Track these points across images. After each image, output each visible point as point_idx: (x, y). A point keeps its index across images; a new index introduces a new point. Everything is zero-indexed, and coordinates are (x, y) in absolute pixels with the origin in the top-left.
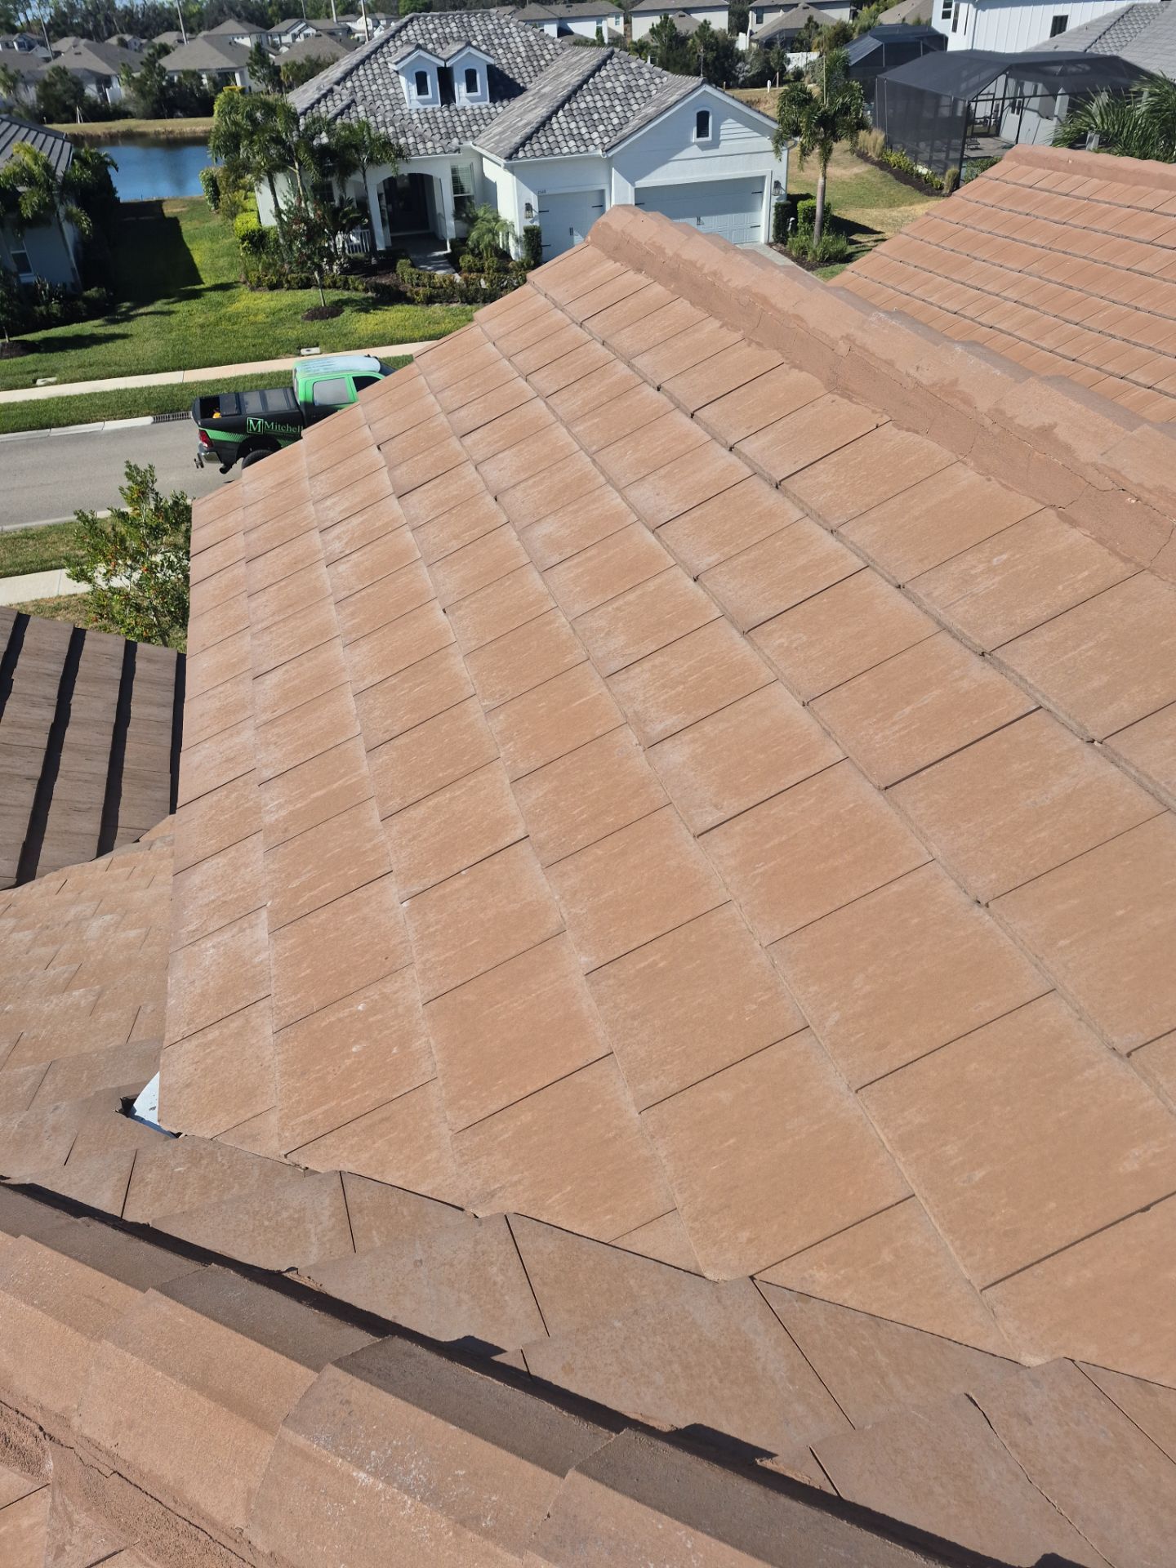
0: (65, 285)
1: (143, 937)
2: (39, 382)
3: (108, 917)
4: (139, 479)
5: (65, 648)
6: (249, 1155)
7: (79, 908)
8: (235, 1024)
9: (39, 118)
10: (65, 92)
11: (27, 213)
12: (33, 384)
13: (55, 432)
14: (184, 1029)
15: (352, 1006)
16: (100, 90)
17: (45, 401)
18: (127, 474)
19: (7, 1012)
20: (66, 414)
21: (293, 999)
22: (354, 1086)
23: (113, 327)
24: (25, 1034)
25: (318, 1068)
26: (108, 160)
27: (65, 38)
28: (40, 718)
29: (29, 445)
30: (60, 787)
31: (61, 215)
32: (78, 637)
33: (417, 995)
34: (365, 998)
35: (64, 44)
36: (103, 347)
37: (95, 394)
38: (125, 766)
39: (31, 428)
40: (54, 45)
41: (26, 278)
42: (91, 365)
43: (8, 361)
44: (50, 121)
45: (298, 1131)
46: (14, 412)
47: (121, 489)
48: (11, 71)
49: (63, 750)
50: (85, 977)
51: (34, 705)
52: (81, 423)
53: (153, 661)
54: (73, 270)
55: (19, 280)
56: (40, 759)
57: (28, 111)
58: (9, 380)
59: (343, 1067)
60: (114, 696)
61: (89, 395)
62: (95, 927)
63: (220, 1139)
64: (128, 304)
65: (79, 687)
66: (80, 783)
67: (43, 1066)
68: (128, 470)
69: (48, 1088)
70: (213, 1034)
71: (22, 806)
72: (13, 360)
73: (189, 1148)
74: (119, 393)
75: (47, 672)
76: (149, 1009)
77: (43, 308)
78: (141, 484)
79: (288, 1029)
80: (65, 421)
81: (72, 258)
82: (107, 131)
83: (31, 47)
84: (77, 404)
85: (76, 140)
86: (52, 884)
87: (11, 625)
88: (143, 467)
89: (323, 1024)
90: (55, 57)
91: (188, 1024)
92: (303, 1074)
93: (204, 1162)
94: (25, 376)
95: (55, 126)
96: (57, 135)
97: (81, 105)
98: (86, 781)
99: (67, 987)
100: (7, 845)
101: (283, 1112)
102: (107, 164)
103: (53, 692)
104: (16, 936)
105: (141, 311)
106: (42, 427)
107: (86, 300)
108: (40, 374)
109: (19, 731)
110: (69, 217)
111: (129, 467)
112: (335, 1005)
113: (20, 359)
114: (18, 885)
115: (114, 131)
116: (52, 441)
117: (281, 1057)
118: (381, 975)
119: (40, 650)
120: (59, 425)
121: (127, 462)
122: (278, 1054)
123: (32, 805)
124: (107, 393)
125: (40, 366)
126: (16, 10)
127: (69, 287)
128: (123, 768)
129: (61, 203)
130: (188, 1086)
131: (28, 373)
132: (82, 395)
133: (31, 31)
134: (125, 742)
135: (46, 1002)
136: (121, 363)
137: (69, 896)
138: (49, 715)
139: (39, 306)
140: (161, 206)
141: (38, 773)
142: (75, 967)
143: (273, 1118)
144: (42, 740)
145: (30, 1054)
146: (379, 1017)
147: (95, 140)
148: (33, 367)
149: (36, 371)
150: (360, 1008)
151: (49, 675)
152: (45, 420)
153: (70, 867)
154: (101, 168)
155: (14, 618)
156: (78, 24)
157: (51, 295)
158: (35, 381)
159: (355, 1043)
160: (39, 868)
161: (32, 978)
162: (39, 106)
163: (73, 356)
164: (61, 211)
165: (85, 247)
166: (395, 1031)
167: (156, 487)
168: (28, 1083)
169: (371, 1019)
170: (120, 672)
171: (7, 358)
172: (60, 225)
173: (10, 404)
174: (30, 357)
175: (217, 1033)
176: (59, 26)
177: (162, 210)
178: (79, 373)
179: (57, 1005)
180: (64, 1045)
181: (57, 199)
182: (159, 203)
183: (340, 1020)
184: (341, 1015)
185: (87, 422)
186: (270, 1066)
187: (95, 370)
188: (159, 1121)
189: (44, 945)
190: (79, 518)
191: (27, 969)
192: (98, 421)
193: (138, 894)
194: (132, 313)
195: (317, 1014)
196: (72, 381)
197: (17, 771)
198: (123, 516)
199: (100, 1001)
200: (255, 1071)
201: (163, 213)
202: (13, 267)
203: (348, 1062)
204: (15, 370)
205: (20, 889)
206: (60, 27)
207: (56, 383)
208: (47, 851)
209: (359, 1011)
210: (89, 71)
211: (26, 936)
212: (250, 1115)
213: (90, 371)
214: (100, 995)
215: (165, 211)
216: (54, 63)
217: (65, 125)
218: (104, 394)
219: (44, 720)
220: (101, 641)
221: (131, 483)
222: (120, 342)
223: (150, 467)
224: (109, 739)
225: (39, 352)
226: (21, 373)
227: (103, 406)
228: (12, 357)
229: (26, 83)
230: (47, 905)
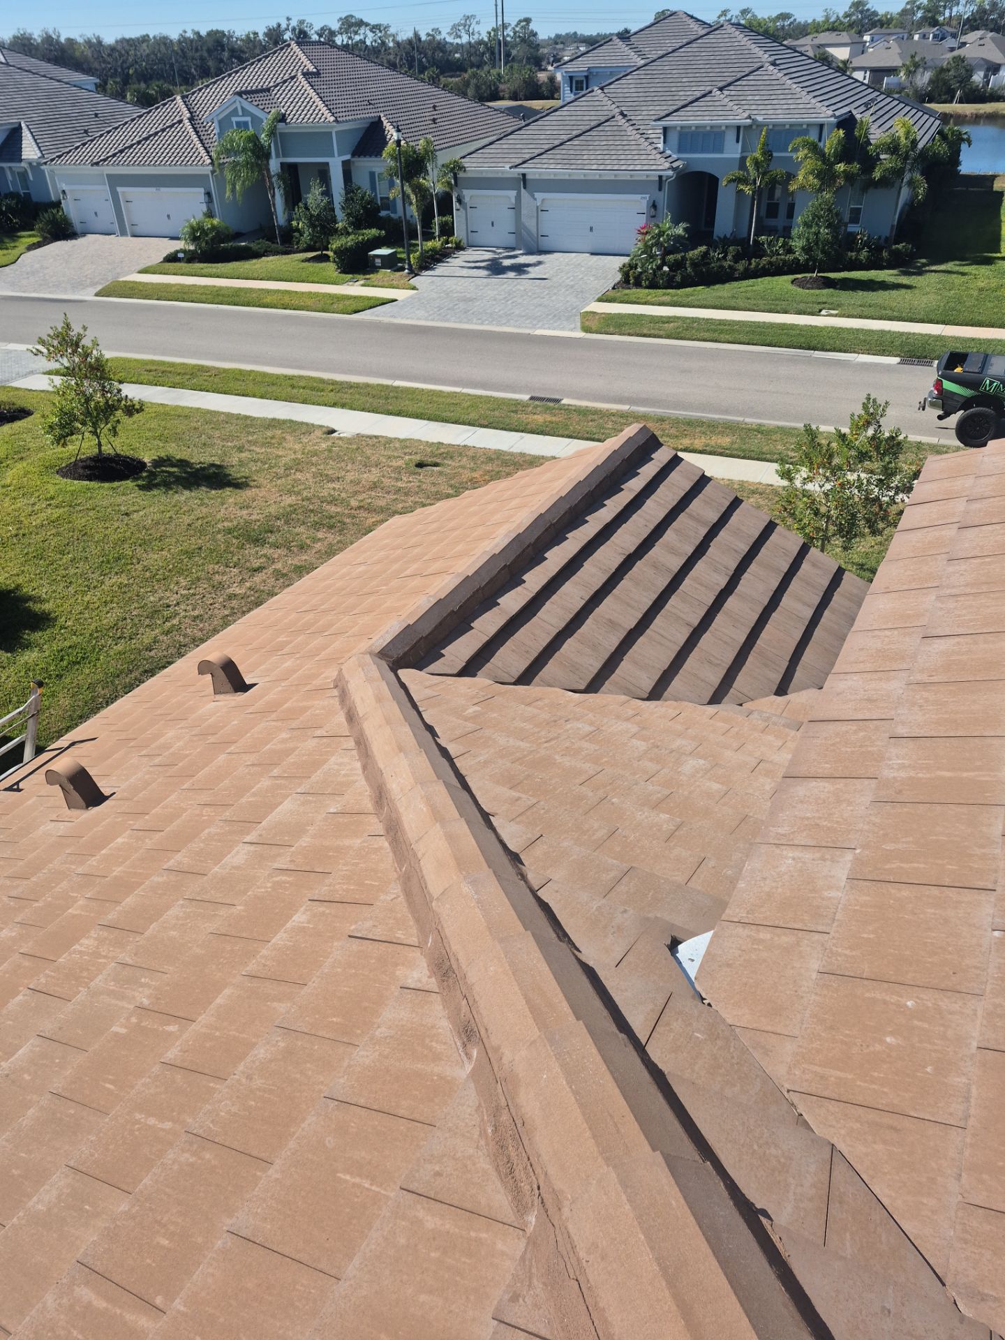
0: (880, 238)
1: (722, 793)
2: (823, 312)
3: (702, 762)
4: (871, 410)
5: (757, 534)
6: (757, 1065)
7: (684, 742)
8: (786, 939)
9: (923, 98)
10: (955, 77)
11: (877, 174)
12: (817, 313)
13: (818, 354)
14: (742, 914)
15: (901, 997)
16: (986, 76)
17: (821, 328)
18: (864, 403)
19: (613, 804)
20: (832, 342)
21: (847, 952)
22: (876, 1074)
23: (902, 277)
24: (620, 830)
25: (847, 1032)
26: (965, 137)
27: (976, 32)
28: (716, 582)
29: (792, 360)
30: (706, 640)
31: (905, 180)
32: (770, 528)
33: (975, 1033)
34: (918, 997)
35: (972, 37)
36: (887, 293)
37: (863, 330)
38: (758, 642)
39: (800, 347)
40: (963, 37)
41: (852, 228)
42: (870, 306)
43: (807, 291)
44: (930, 102)
45: (807, 1077)
46: (794, 332)
47: (853, 415)
48: (917, 59)
49: (721, 612)
50: (672, 805)
51: (716, 570)
52: (840, 351)
53: (819, 566)
54: (893, 226)
55: (846, 226)
56: (702, 613)
57: (916, 91)
58: (802, 306)
59: (871, 1049)
60: (775, 584)
61: (858, 330)
62: (690, 765)
63: (737, 1030)
64: (924, 261)
65: (753, 567)
66: (720, 642)
67: (625, 866)
68: (865, 401)
69: (622, 888)
70: (765, 935)
71: (674, 642)
72: (812, 291)
73: (711, 1021)
74: (883, 332)
75: (736, 548)
76: (712, 863)
77: (854, 254)
78: (871, 414)
79: (833, 977)
80: (828, 347)
81: (897, 217)
82: (975, 112)
83: (942, 39)
84: (845, 335)
85: (945, 118)
86: (670, 711)
87: (727, 504)
88: (881, 401)
89: (867, 995)
90: (959, 48)
91: (748, 913)
92: (832, 1028)
93: (719, 1043)
94: (815, 305)
95: (933, 106)
96: (931, 113)
97: (963, 88)
98: (726, 643)
99: (656, 806)
100: (654, 667)
101: (800, 1050)
102: (963, 140)
103: (733, 565)
104: (635, 742)
105: (934, 268)
106: (809, 349)
107: (892, 253)
108: (827, 306)
109: (698, 586)
110: (911, 183)
111: (868, 399)
112: (886, 985)
113: (817, 292)
114: (648, 699)
115: (982, 112)
116: (810, 361)
117: (818, 998)
118: (943, 986)
119: (738, 529)
120: (823, 350)
121: (869, 395)
122: (816, 994)
123: (681, 645)
124: (872, 331)
125: (830, 300)
126: (945, 7)
127: (882, 241)
128: (755, 643)
129: (910, 170)
130: (729, 965)
131: (819, 303)
132: (852, 329)
133: (949, 24)
134: (766, 623)
135: (640, 811)
136: (896, 309)
137: (679, 727)
138: (723, 581)
139: (852, 252)
140: (994, 180)
141: (696, 622)
142: (667, 792)
143: (789, 1047)
144: (710, 600)
145: (618, 849)
146: (926, 1026)
147: (960, 119)
148: (824, 300)
149: (825, 303)
150: (909, 1003)
151: (735, 550)
152: (814, 343)
153: (687, 703)
154: (955, 143)
155: (731, 499)
156: (992, 20)
157: (866, 244)
158: (820, 311)
159: (892, 1034)
160: (666, 694)
161: (636, 784)
162: (927, 88)
163: (861, 295)
164: (907, 177)
165: (912, 208)
166: (935, 1051)
167: (882, 421)
168: (612, 874)
169: (916, 1022)
170: (788, 567)
171: (808, 289)
172: (901, 188)
173: (794, 325)
174: (825, 291)
175: (768, 936)
176: (976, 21)
177: (993, 184)
178: (858, 311)
179: (647, 817)
180: (643, 856)
181: (908, 167)
182: (993, 178)
183: (885, 1002)
184: (887, 998)
185: (845, 352)
186: (802, 997)
187: (872, 311)
188: (696, 979)
189: (651, 760)
190: (807, 430)
191: (634, 774)
192: (854, 352)
193: (728, 753)
194: (927, 268)
195: (866, 982)
196: (848, 317)
197: (682, 615)
198: (843, 437)
199: (677, 833)
200: (788, 992)
201: (992, 187)
202: (846, 218)
203: (878, 1047)
204: (810, 299)
205: (648, 703)
206: (973, 24)
207: (836, 316)
208: (677, 684)
209: (906, 1005)
210: (982, 59)
211: (641, 745)
212: (769, 1028)
213: (866, 311)
214: (678, 828)
215: (995, 185)
216: (956, 53)
217: (942, 105)
218: (870, 332)
219: (718, 584)
220: (785, 537)
221: (863, 412)
222: (903, 291)
223: (887, 403)
224: (756, 617)
225: (835, 288)
226: (813, 303)
227: (865, 341)
228: (812, 289)
229: (925, 69)
230: (662, 726)
